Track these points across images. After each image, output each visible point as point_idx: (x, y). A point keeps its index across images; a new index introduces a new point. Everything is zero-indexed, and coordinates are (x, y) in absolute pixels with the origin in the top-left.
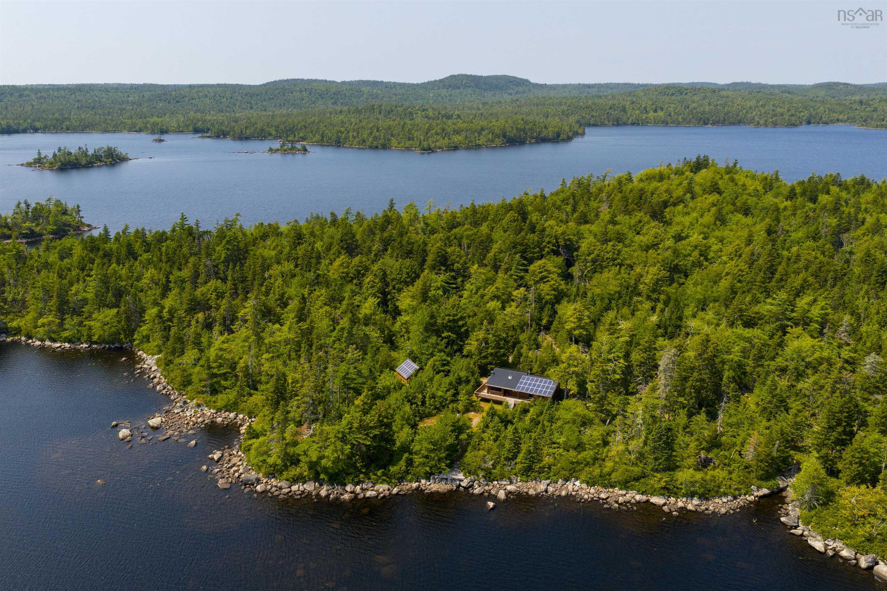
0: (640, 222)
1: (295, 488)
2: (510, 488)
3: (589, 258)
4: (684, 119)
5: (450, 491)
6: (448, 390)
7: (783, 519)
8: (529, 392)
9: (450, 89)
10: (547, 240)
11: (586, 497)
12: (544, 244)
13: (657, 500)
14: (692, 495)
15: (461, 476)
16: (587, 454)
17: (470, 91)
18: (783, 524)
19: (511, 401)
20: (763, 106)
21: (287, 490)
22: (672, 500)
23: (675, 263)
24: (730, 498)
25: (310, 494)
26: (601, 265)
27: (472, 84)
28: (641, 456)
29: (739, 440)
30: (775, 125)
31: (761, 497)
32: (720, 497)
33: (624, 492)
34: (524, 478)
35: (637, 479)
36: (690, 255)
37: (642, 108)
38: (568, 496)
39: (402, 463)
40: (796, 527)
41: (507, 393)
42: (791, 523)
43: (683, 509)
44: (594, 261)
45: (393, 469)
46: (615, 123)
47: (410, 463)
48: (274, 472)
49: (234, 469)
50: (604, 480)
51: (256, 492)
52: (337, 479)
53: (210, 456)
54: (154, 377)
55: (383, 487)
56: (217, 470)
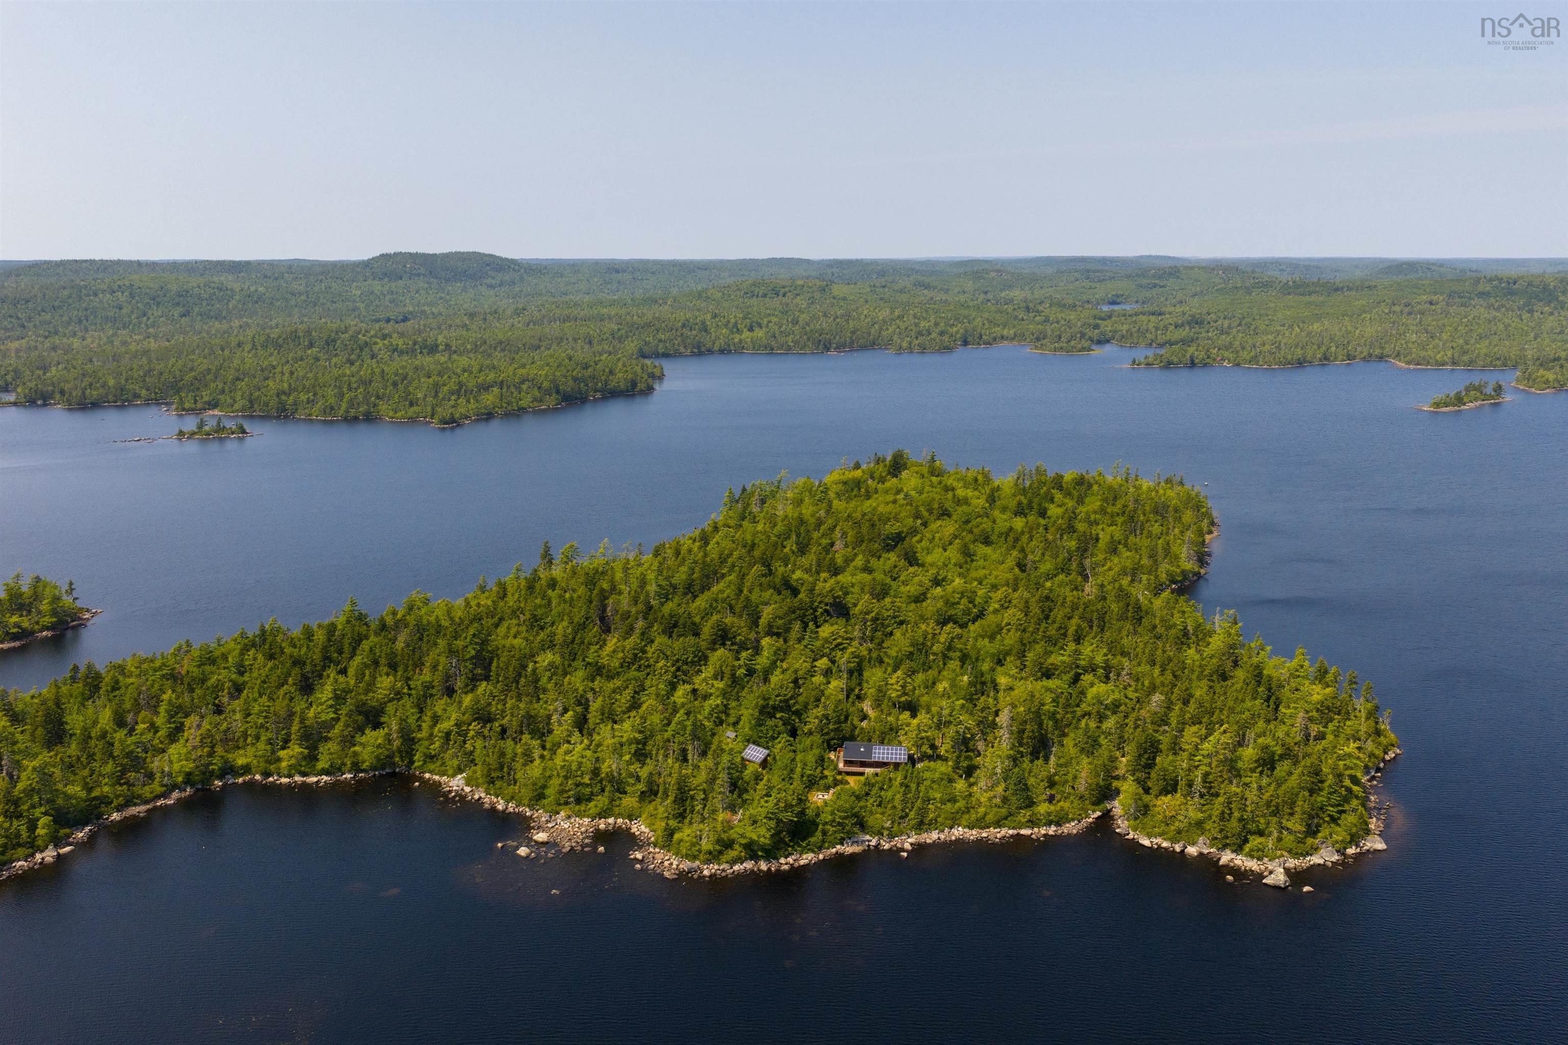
0: (895, 567)
1: (736, 868)
2: (910, 840)
3: (869, 617)
4: (796, 343)
5: (864, 851)
6: (816, 768)
7: (1117, 831)
8: (885, 760)
9: (386, 280)
10: (819, 599)
11: (971, 838)
12: (816, 604)
13: (1025, 832)
14: (1049, 823)
15: (868, 837)
16: (961, 804)
17: (421, 283)
18: (1118, 834)
19: (869, 771)
20: (900, 317)
21: (731, 871)
22: (1036, 830)
23: (949, 613)
24: (1076, 822)
25: (752, 871)
26: (883, 624)
27: (422, 271)
28: (1005, 800)
29: (1070, 777)
30: (923, 350)
31: (1096, 819)
32: (1069, 822)
33: (998, 830)
34: (918, 832)
35: (1006, 818)
36: (958, 603)
37: (731, 325)
38: (958, 840)
39: (819, 834)
40: (1128, 834)
41: (864, 764)
42: (1124, 832)
43: (1045, 835)
44: (875, 620)
45: (813, 840)
46: (696, 350)
47: (824, 833)
48: (713, 856)
49: (666, 863)
50: (980, 824)
51: (705, 877)
52: (770, 854)
53: (632, 857)
54: (480, 798)
55: (810, 856)
56: (652, 866)
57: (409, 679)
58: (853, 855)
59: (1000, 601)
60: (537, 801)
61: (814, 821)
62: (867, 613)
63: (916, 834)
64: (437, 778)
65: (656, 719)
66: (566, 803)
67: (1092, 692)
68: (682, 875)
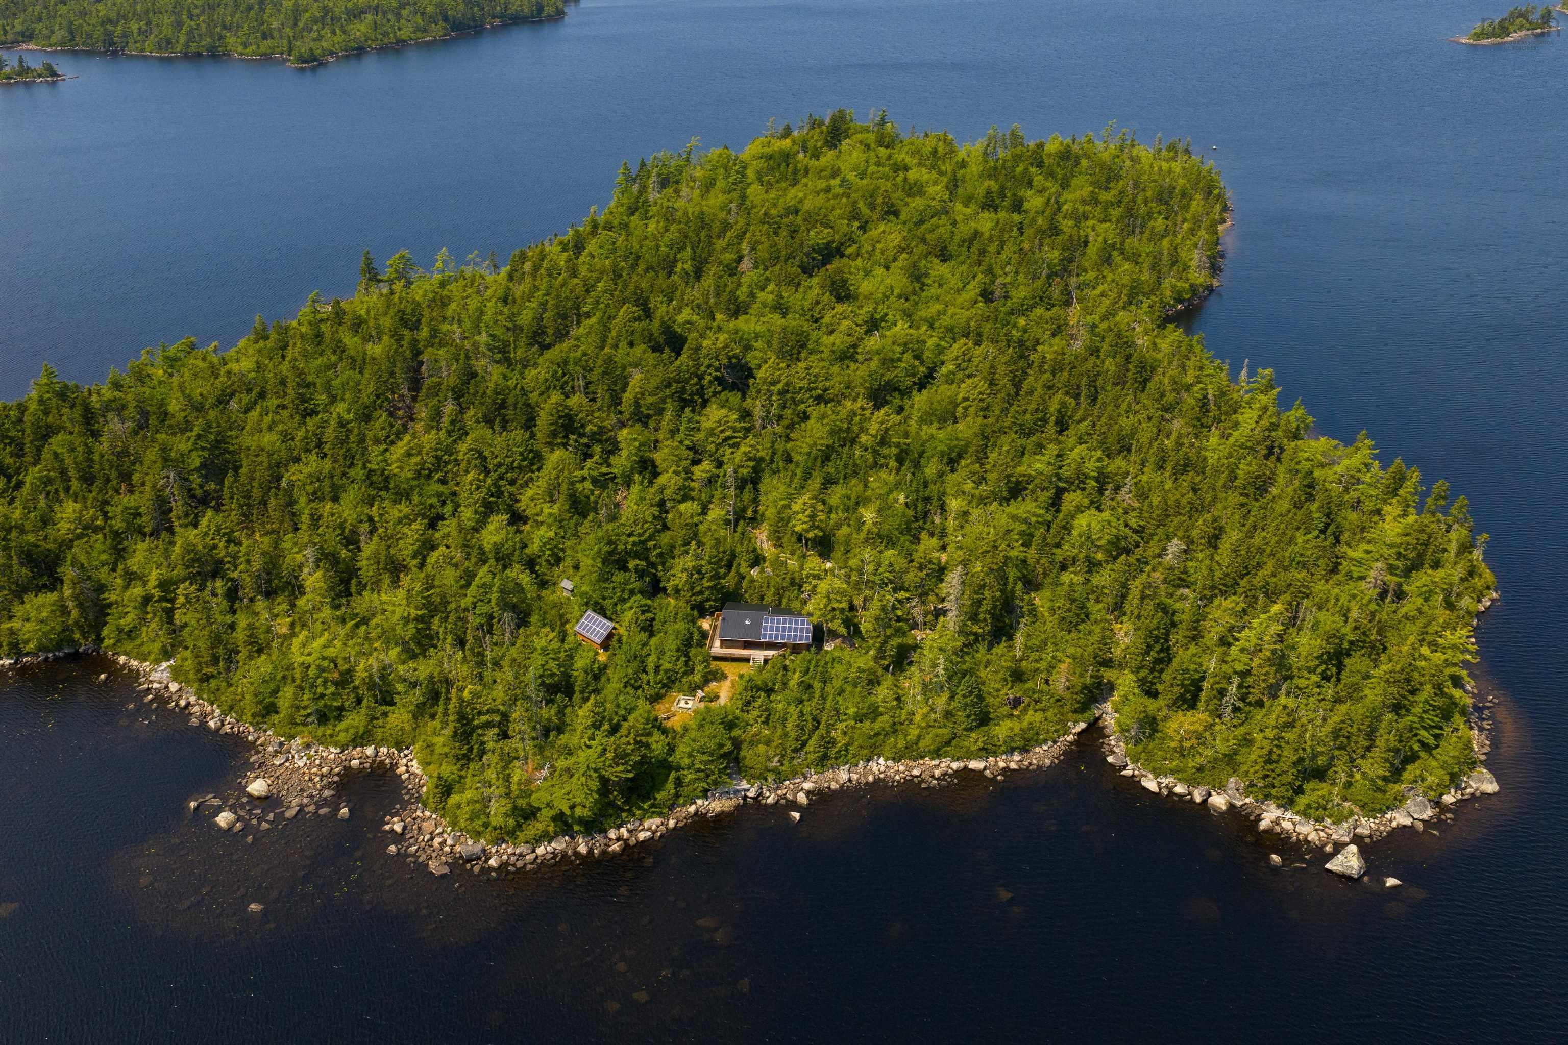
0: (818, 303)
1: (540, 850)
2: (807, 786)
3: (775, 389)
5: (737, 807)
6: (678, 660)
7: (1110, 759)
8: (780, 639)
10: (707, 362)
11: (897, 777)
12: (703, 369)
13: (975, 765)
14: (1012, 751)
15: (744, 785)
16: (884, 721)
18: (1111, 765)
19: (759, 655)
21: (532, 856)
22: (991, 761)
23: (886, 378)
24: (1050, 743)
25: (564, 855)
26: (793, 400)
28: (948, 714)
29: (1043, 665)
31: (1080, 734)
32: (1040, 745)
33: (936, 762)
34: (819, 769)
35: (948, 743)
36: (900, 360)
38: (877, 781)
39: (670, 786)
40: (1125, 767)
41: (747, 645)
42: (1119, 763)
43: (1006, 770)
44: (782, 393)
45: (660, 796)
47: (679, 782)
48: (504, 835)
49: (437, 840)
50: (911, 752)
51: (491, 869)
52: (593, 826)
53: (387, 827)
54: (188, 704)
55: (653, 822)
56: (414, 848)
57: (106, 503)
58: (720, 817)
59: (957, 359)
60: (264, 717)
61: (665, 760)
62: (774, 383)
63: (816, 773)
64: (135, 663)
65: (449, 577)
66: (305, 724)
67: (1081, 522)
68: (459, 864)
